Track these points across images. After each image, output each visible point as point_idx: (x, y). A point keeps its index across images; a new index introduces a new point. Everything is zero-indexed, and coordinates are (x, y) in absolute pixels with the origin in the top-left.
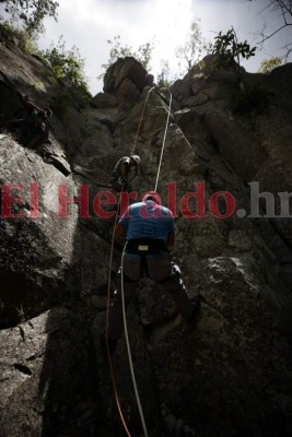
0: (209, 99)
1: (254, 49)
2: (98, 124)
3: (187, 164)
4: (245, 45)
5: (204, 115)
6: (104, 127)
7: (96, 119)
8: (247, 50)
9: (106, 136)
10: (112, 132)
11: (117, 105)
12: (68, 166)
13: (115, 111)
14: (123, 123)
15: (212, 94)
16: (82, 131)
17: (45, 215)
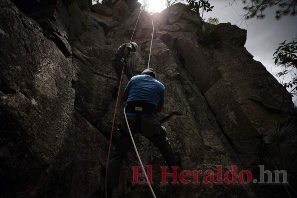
0: (180, 30)
1: (212, 7)
2: (97, 24)
3: (171, 71)
4: (207, 3)
5: (177, 39)
6: (100, 28)
7: (95, 20)
8: (208, 7)
9: (101, 35)
10: (106, 33)
11: (111, 15)
12: (69, 48)
13: (110, 20)
14: (116, 29)
15: (182, 27)
16: (83, 24)
17: (34, 102)
